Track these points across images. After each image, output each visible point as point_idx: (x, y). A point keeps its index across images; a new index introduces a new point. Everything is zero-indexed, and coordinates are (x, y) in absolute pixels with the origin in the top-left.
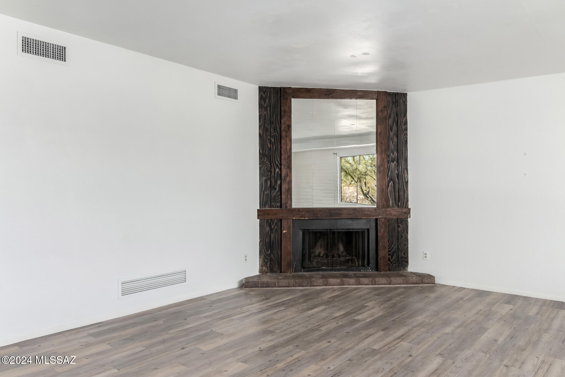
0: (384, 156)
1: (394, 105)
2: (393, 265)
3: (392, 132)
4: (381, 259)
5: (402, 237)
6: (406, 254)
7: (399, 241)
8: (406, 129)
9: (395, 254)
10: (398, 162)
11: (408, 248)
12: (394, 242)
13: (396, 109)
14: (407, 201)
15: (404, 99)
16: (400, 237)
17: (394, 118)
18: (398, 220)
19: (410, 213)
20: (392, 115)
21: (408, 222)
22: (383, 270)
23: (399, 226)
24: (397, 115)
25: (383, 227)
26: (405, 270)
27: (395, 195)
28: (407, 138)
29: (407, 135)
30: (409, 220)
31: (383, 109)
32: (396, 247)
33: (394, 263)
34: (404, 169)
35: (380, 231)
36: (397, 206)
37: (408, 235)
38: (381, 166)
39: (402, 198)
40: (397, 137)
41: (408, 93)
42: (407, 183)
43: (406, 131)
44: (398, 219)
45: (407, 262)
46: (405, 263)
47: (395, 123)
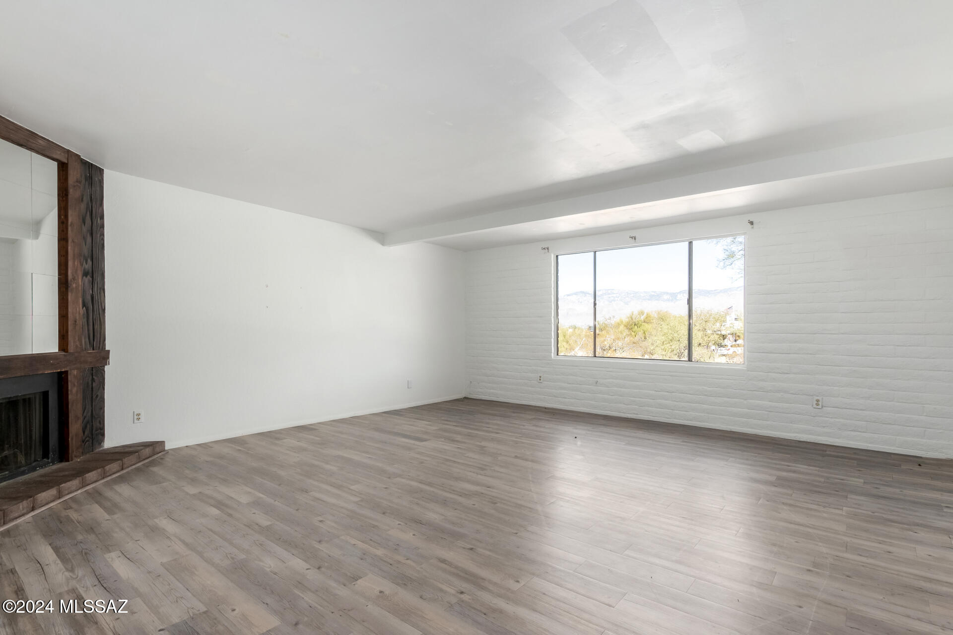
0: (77, 264)
1: (87, 183)
2: (85, 444)
3: (85, 225)
4: (72, 439)
5: (97, 396)
6: (102, 422)
7: (94, 403)
8: (103, 226)
9: (88, 426)
10: (92, 277)
11: (104, 412)
12: (87, 407)
13: (90, 189)
14: (104, 340)
15: (100, 178)
16: (94, 397)
17: (88, 204)
18: (92, 370)
19: (109, 358)
20: (85, 198)
21: (105, 372)
22: (75, 456)
23: (93, 380)
24: (91, 200)
25: (76, 384)
26: (101, 447)
27: (88, 330)
28: (103, 240)
29: (103, 235)
30: (107, 368)
31: (75, 185)
32: (90, 413)
33: (88, 441)
34: (100, 289)
35: (71, 391)
36: (91, 349)
37: (104, 393)
38: (73, 280)
39: (97, 335)
40: (92, 234)
41: (104, 170)
42: (104, 310)
43: (102, 229)
44: (92, 368)
45: (103, 435)
46: (100, 437)
47: (88, 213)
